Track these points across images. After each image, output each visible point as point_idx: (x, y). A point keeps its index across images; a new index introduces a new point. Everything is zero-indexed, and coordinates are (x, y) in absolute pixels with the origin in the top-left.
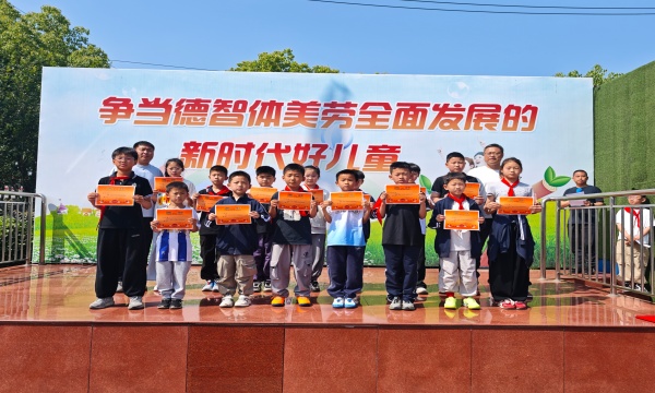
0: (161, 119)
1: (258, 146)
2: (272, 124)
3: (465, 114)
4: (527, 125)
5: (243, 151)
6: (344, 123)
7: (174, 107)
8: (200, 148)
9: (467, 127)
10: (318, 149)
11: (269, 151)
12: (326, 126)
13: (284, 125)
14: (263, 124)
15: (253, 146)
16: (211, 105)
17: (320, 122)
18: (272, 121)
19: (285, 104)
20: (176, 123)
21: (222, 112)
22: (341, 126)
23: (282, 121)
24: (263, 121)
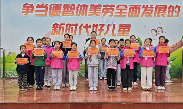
0: (44, 13)
1: (79, 25)
3: (154, 9)
4: (176, 14)
5: (74, 27)
6: (110, 14)
7: (49, 8)
8: (59, 26)
9: (155, 16)
10: (101, 26)
11: (84, 27)
12: (104, 16)
13: (89, 15)
14: (81, 15)
16: (62, 6)
17: (102, 14)
18: (85, 14)
19: (89, 6)
20: (50, 15)
21: (66, 10)
24: (81, 13)
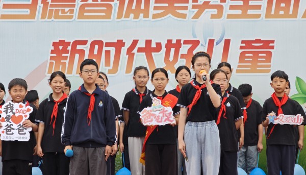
0: (27, 12)
1: (128, 44)
2: (141, 15)
5: (113, 50)
6: (215, 11)
8: (69, 48)
10: (189, 46)
11: (140, 50)
12: (197, 16)
13: (155, 16)
14: (132, 15)
15: (123, 44)
17: (190, 12)
18: (142, 11)
20: (43, 17)
21: (90, 1)
22: (213, 16)
23: (152, 11)
24: (133, 11)
